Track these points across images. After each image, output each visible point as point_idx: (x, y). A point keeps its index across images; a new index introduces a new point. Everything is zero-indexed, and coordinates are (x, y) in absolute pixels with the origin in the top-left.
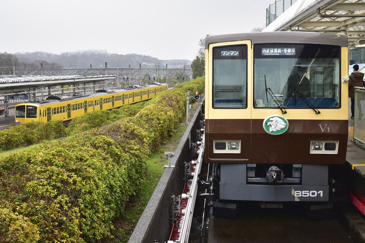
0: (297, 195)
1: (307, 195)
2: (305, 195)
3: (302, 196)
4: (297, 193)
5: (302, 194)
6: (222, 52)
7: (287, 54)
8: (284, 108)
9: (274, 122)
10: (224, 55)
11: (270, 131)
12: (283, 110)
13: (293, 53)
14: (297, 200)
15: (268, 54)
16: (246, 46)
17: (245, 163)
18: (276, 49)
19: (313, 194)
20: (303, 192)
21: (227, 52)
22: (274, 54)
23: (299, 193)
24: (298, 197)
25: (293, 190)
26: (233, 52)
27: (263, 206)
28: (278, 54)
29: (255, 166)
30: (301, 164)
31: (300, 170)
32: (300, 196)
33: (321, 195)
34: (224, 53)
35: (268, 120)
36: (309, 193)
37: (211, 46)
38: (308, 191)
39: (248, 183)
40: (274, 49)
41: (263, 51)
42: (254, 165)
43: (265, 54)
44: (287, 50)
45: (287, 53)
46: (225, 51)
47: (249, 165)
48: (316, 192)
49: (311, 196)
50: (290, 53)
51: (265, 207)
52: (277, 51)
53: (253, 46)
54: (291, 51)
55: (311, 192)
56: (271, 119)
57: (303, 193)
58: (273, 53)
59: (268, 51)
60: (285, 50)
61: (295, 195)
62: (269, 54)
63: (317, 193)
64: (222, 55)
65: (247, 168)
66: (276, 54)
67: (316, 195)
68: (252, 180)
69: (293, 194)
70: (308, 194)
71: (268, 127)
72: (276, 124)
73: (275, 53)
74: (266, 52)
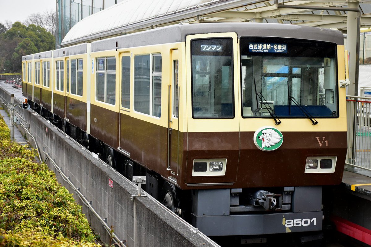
0: (288, 225)
1: (299, 224)
2: (297, 224)
3: (293, 226)
4: (288, 222)
5: (293, 223)
6: (202, 46)
7: (277, 51)
8: (278, 118)
9: (267, 134)
10: (204, 49)
11: (263, 146)
12: (277, 120)
13: (283, 50)
14: (288, 231)
15: (255, 51)
16: (230, 39)
17: (229, 188)
18: (265, 45)
19: (306, 222)
20: (295, 220)
21: (207, 46)
22: (262, 51)
23: (291, 222)
24: (289, 228)
25: (284, 219)
26: (215, 47)
27: (243, 242)
28: (267, 51)
29: (241, 192)
30: (293, 186)
31: (292, 194)
32: (292, 226)
33: (315, 224)
34: (205, 48)
35: (261, 133)
36: (302, 221)
37: (189, 38)
38: (301, 220)
39: (232, 213)
40: (262, 45)
41: (250, 47)
42: (240, 190)
43: (253, 51)
44: (277, 46)
45: (277, 49)
46: (206, 45)
47: (234, 191)
48: (308, 220)
49: (304, 225)
50: (281, 50)
51: (246, 242)
52: (266, 48)
53: (239, 40)
54: (282, 47)
55: (304, 220)
56: (263, 132)
57: (295, 223)
58: (262, 49)
59: (255, 47)
60: (275, 47)
61: (286, 226)
62: (257, 51)
63: (310, 221)
64: (201, 50)
65: (231, 194)
66: (265, 51)
67: (308, 224)
68: (236, 209)
69: (283, 224)
70: (300, 222)
71: (260, 140)
72: (270, 137)
73: (264, 49)
74: (253, 47)
